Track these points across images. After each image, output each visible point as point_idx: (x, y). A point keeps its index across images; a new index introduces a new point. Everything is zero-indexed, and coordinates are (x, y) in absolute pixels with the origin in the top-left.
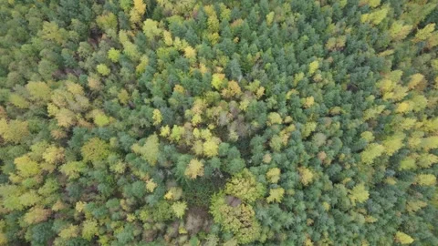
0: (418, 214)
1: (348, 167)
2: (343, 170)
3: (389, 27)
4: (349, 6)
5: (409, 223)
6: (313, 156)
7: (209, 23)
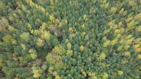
0: (125, 65)
1: (98, 48)
2: (96, 49)
3: (110, 9)
4: (97, 2)
5: (122, 68)
6: (85, 43)
7: (51, 3)
